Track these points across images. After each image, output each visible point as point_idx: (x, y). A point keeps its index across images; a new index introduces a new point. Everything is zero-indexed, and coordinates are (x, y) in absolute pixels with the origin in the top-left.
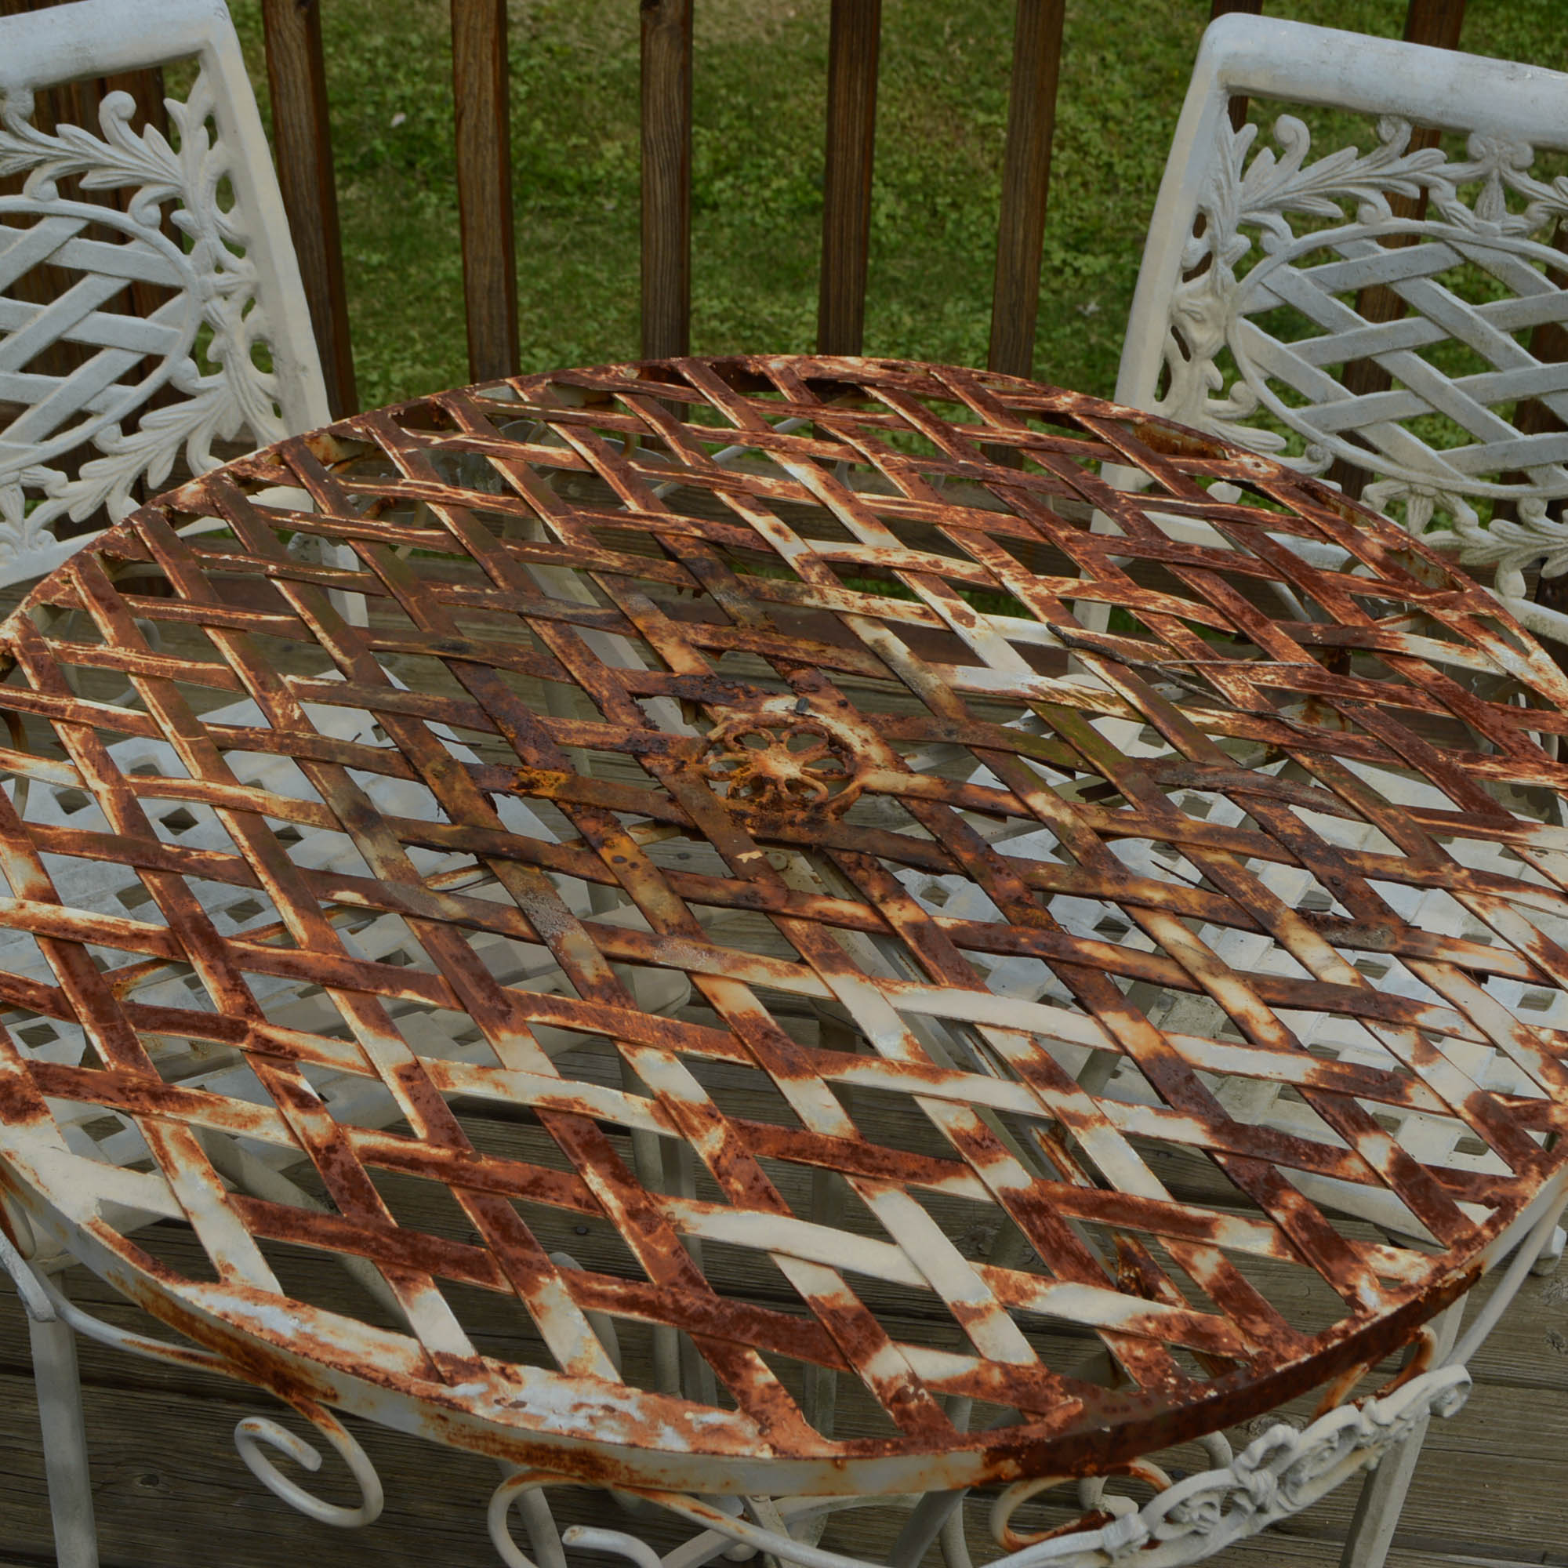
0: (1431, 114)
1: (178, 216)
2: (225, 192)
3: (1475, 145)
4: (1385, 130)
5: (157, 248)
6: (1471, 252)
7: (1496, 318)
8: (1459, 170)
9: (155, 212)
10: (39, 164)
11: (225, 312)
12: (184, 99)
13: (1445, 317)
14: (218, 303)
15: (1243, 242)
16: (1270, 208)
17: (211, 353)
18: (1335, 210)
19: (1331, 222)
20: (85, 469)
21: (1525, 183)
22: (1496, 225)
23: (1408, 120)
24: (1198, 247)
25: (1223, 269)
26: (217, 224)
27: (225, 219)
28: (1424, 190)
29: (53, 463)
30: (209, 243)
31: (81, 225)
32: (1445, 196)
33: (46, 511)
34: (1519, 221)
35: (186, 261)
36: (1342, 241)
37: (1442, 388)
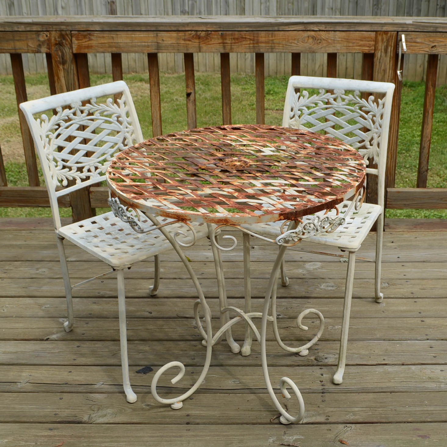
0: (327, 87)
1: (120, 119)
2: (128, 115)
3: (335, 92)
4: (320, 91)
5: (116, 124)
6: (337, 109)
7: (343, 119)
8: (333, 96)
9: (116, 118)
10: (97, 110)
11: (128, 135)
12: (120, 99)
13: (334, 121)
14: (127, 134)
15: (300, 112)
16: (303, 106)
17: (126, 143)
18: (314, 105)
19: (314, 107)
20: (105, 163)
21: (344, 96)
22: (340, 104)
23: (324, 89)
24: (292, 114)
25: (296, 117)
26: (127, 120)
27: (128, 119)
28: (328, 100)
29: (99, 162)
30: (125, 123)
31: (104, 121)
32: (332, 101)
33: (98, 171)
34: (344, 103)
35: (121, 127)
36: (316, 110)
37: (335, 133)
